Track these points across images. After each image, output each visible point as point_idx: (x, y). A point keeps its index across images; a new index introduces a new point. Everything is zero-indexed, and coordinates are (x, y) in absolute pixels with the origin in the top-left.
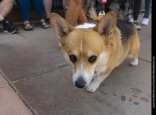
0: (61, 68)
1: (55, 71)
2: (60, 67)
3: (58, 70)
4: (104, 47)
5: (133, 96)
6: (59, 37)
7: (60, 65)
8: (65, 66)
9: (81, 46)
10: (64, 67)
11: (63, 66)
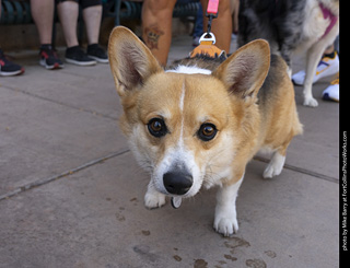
0: (28, 194)
1: (10, 202)
2: (23, 189)
3: (20, 198)
4: (232, 119)
5: (226, 257)
6: (122, 88)
7: (26, 183)
8: (39, 185)
9: (182, 99)
10: (35, 190)
11: (32, 186)
